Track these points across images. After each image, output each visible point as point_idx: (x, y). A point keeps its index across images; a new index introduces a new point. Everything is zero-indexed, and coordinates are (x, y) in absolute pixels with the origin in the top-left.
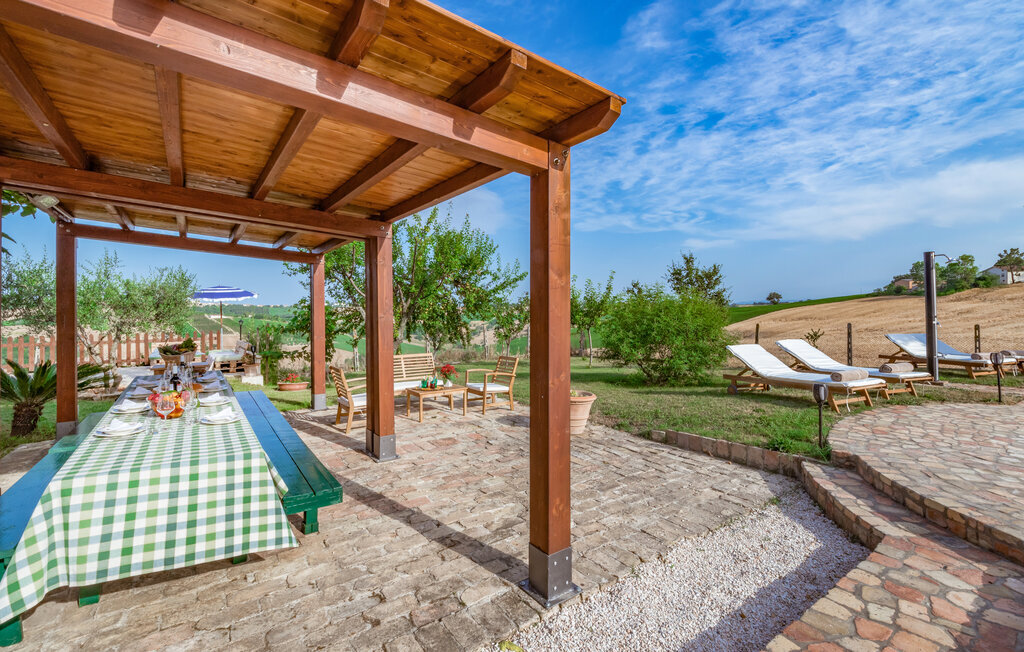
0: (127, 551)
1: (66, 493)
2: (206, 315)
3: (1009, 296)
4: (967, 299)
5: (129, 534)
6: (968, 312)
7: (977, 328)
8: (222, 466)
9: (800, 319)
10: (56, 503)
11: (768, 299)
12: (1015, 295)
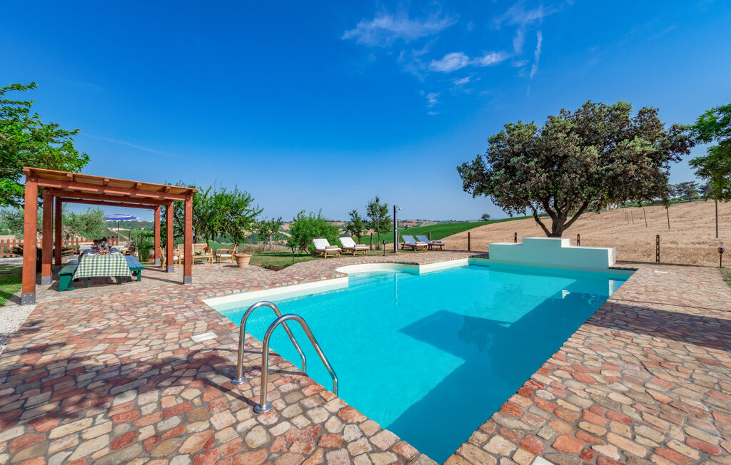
0: (96, 272)
1: (85, 261)
2: (109, 228)
3: (605, 217)
4: (585, 218)
5: (97, 269)
6: (583, 225)
7: (579, 235)
8: (115, 259)
9: (497, 230)
10: (83, 265)
11: (483, 218)
12: (609, 216)
